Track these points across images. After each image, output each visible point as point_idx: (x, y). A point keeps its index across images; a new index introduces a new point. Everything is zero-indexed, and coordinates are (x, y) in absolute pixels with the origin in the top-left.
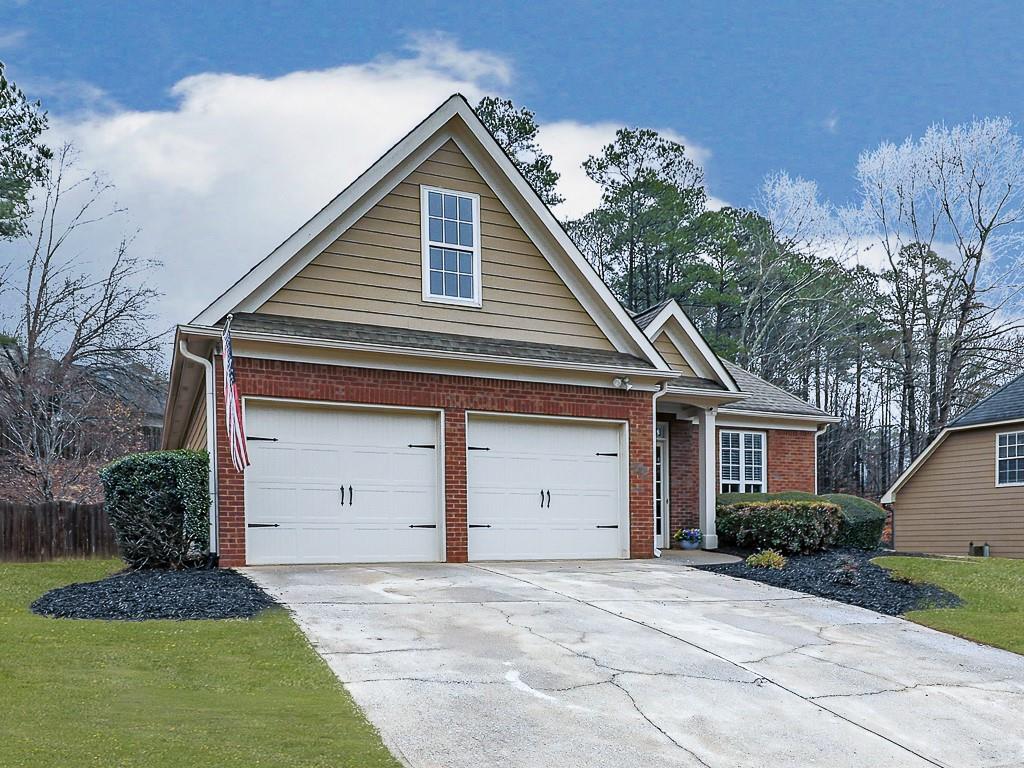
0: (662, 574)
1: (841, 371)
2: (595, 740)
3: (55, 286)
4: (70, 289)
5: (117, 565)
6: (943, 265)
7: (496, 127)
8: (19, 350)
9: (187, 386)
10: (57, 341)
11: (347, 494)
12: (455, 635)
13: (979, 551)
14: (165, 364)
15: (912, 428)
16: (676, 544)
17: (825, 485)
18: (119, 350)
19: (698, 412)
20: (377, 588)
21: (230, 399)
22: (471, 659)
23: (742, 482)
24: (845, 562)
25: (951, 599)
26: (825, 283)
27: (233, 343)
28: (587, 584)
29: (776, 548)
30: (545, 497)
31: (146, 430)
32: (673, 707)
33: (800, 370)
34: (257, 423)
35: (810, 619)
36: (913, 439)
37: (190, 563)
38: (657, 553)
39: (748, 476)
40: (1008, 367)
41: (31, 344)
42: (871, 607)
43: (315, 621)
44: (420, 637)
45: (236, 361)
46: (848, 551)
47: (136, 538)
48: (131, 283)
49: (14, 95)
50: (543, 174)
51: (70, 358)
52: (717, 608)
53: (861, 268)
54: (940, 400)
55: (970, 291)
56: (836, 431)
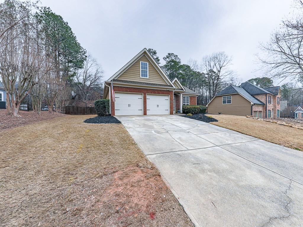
0: (174, 117)
1: (200, 88)
2: (165, 141)
3: (88, 75)
4: (90, 76)
5: (96, 115)
6: (215, 73)
7: (151, 53)
8: (82, 85)
9: (106, 90)
10: (88, 83)
11: (129, 105)
12: (145, 126)
13: (220, 114)
14: (103, 87)
15: (210, 96)
16: (176, 112)
17: (198, 104)
18: (97, 85)
19: (180, 94)
20: (134, 119)
21: (113, 92)
22: (147, 129)
23: (186, 104)
24: (201, 115)
25: (216, 121)
26: (198, 75)
27: (113, 84)
28: (164, 118)
29: (191, 113)
30: (158, 106)
31: (101, 96)
32: (176, 136)
33: (194, 88)
34: (116, 95)
35: (196, 123)
36: (210, 97)
37: (107, 115)
38: (174, 114)
39: (187, 103)
40: (224, 87)
41: (84, 84)
42: (204, 122)
43: (125, 124)
44: (140, 126)
45: (113, 86)
46: (201, 113)
47: (99, 112)
48: (99, 75)
49: (82, 48)
50: (158, 60)
51: (90, 86)
52: (182, 122)
53: (203, 73)
54: (214, 92)
55: (219, 76)
56: (199, 96)
